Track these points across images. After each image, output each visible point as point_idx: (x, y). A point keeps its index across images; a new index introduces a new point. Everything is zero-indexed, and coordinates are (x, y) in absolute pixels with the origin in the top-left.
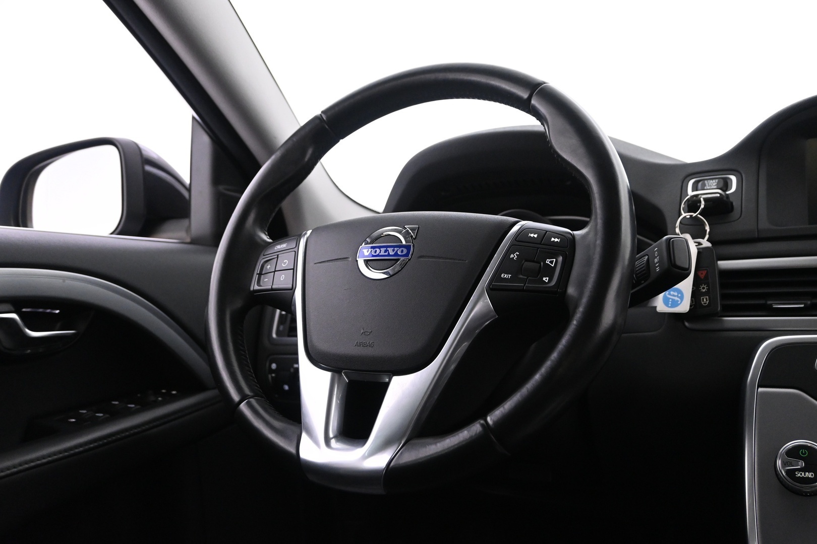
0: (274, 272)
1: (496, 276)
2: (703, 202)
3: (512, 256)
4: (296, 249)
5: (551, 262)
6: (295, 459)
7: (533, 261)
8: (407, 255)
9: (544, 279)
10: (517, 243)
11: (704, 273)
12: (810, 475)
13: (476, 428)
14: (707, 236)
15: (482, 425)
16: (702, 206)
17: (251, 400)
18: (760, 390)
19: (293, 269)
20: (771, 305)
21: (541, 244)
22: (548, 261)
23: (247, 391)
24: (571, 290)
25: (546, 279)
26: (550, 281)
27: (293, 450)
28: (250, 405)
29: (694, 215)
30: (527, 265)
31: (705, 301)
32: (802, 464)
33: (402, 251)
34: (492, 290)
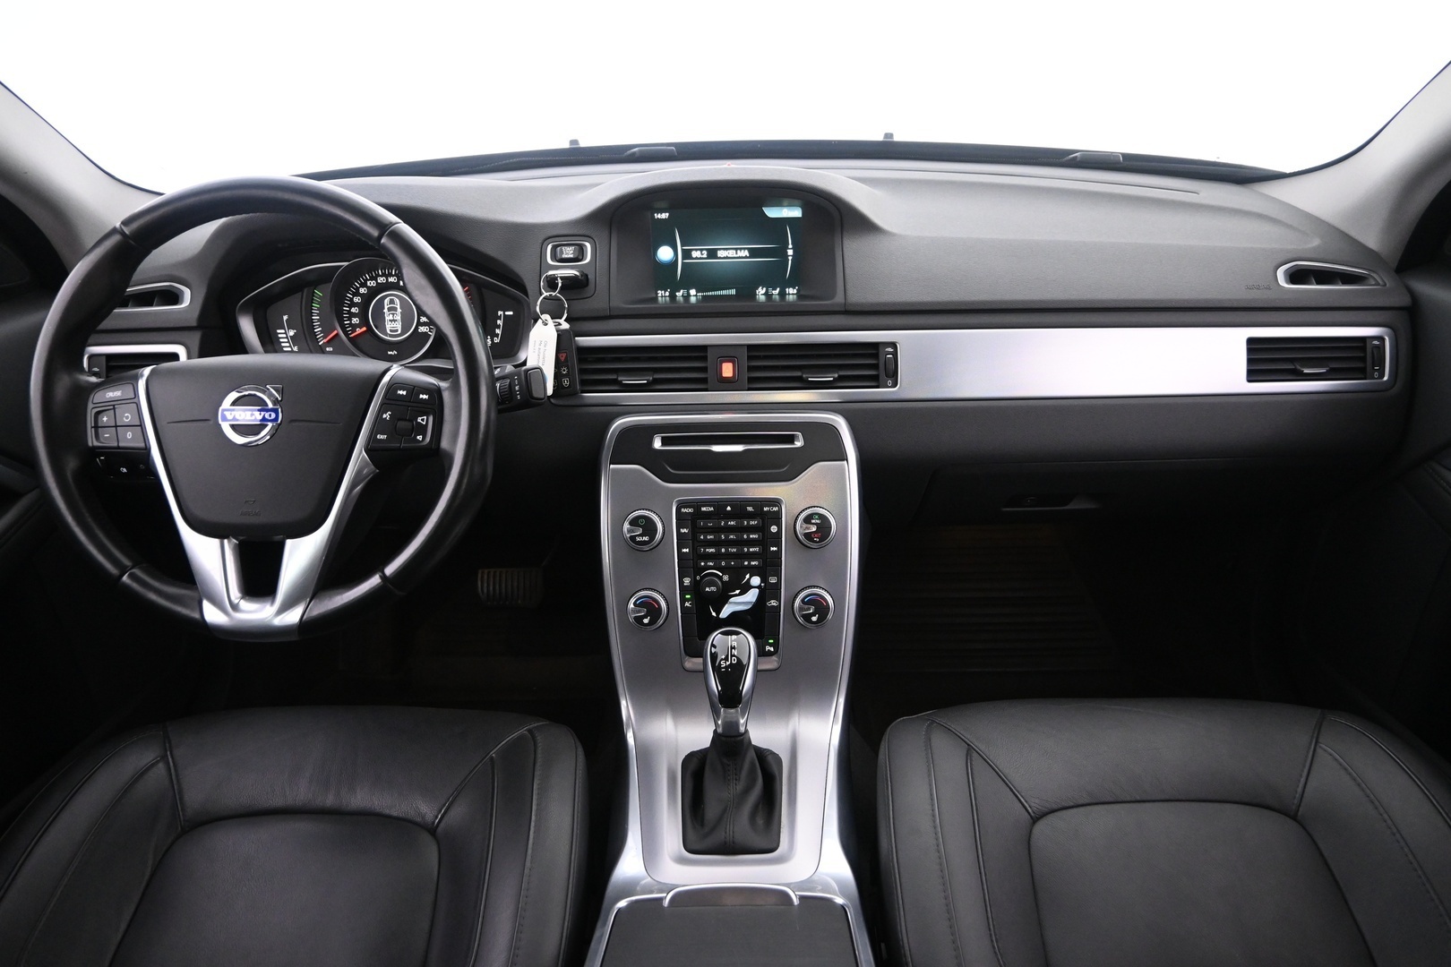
0: (116, 426)
1: (372, 437)
2: (560, 281)
3: (384, 416)
4: (135, 400)
5: (423, 420)
6: (202, 623)
7: (406, 420)
8: (276, 419)
9: (418, 437)
10: (388, 402)
11: (564, 355)
12: (646, 539)
13: (375, 581)
14: (565, 316)
15: (380, 577)
16: (560, 285)
17: (134, 570)
18: (612, 466)
19: (141, 425)
20: (621, 381)
21: (410, 402)
22: (419, 420)
23: (127, 562)
24: (445, 444)
25: (420, 438)
26: (424, 438)
27: (196, 616)
28: (132, 576)
29: (554, 294)
30: (401, 424)
31: (566, 382)
32: (640, 531)
33: (270, 415)
34: (369, 450)
